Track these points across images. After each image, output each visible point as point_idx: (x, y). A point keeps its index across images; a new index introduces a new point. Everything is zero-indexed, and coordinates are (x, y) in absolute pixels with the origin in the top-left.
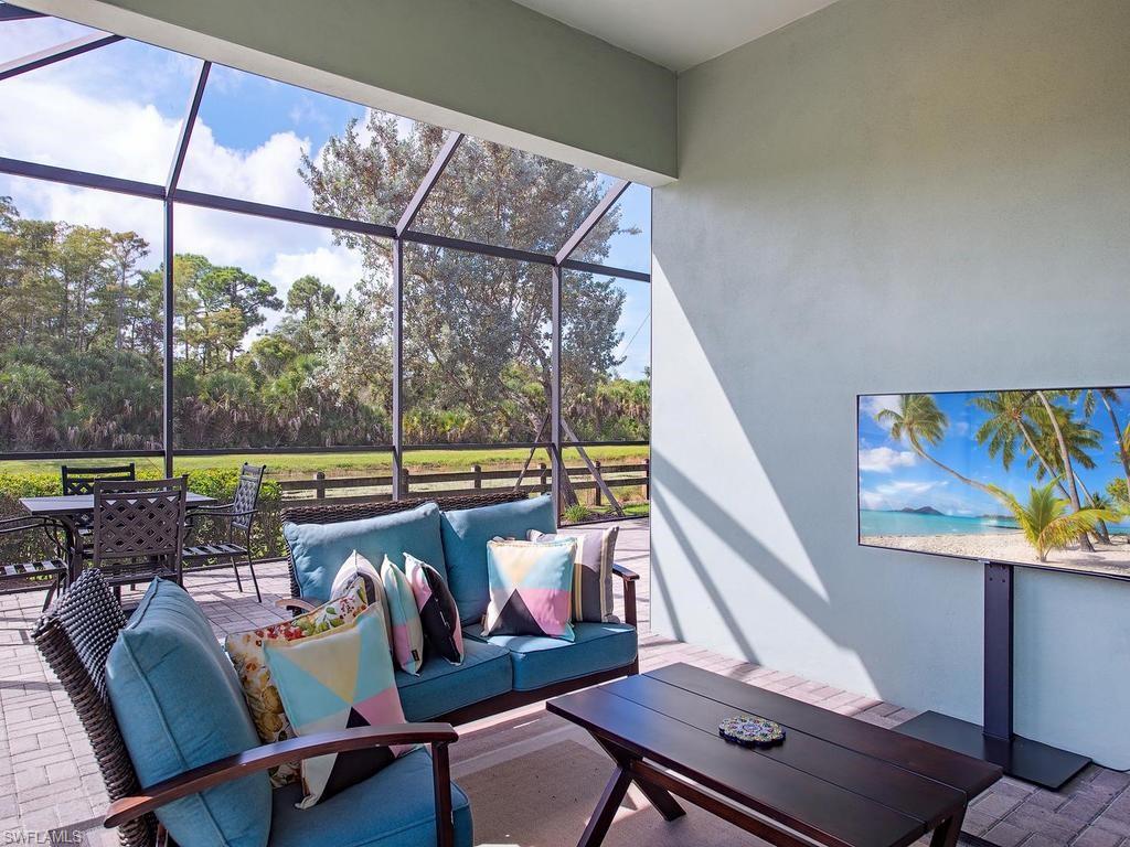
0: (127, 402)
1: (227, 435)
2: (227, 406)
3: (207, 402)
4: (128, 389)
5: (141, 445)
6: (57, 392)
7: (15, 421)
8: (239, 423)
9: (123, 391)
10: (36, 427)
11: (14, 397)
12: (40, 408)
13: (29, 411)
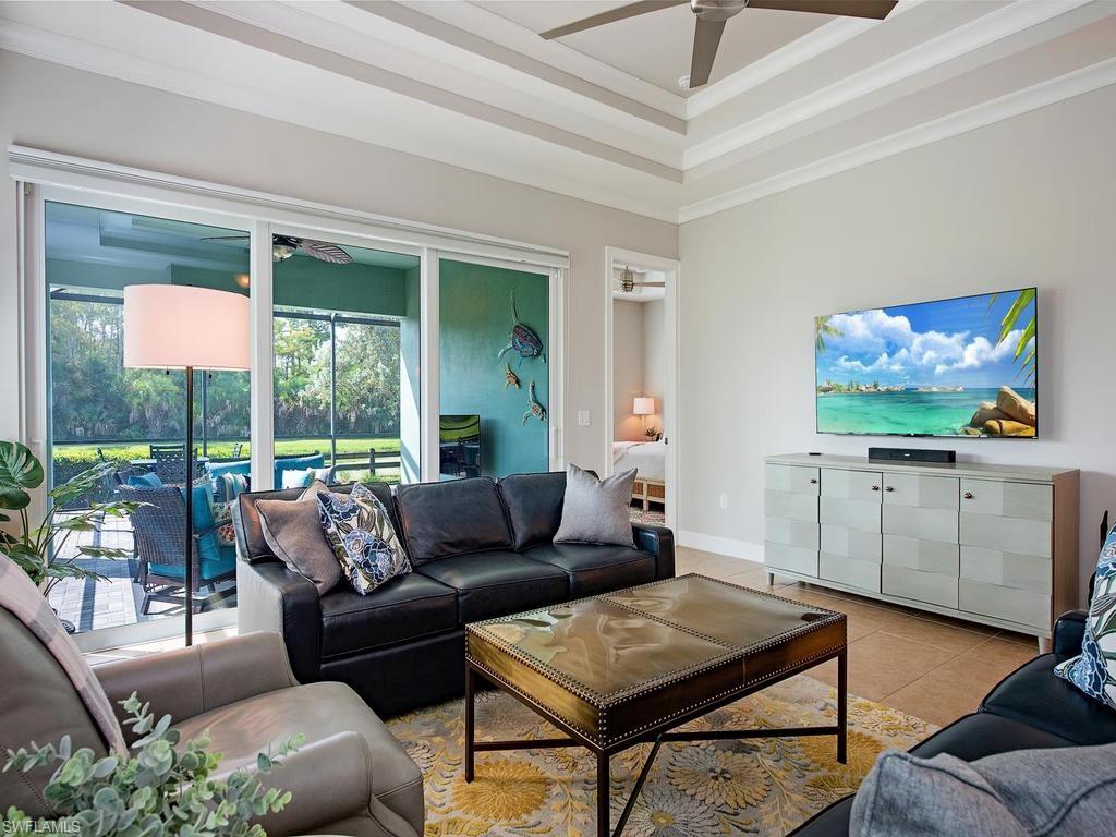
0: (228, 401)
1: (301, 426)
2: (301, 404)
3: (287, 401)
4: (228, 392)
5: (238, 433)
6: (178, 394)
7: (148, 416)
8: (310, 416)
9: (224, 394)
10: (162, 421)
11: (148, 398)
12: (165, 407)
13: (158, 410)
